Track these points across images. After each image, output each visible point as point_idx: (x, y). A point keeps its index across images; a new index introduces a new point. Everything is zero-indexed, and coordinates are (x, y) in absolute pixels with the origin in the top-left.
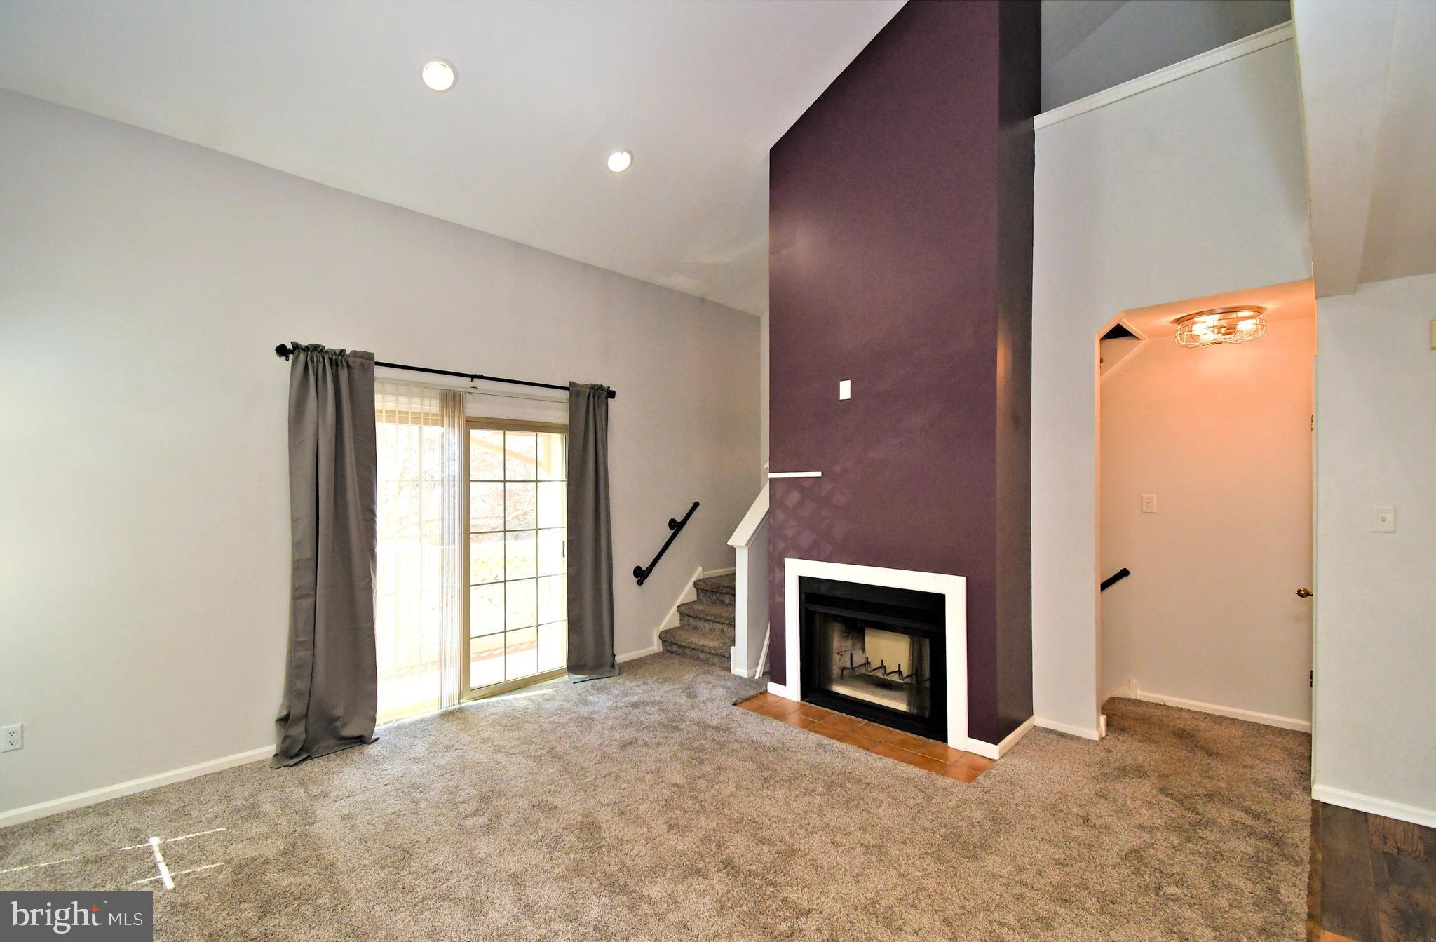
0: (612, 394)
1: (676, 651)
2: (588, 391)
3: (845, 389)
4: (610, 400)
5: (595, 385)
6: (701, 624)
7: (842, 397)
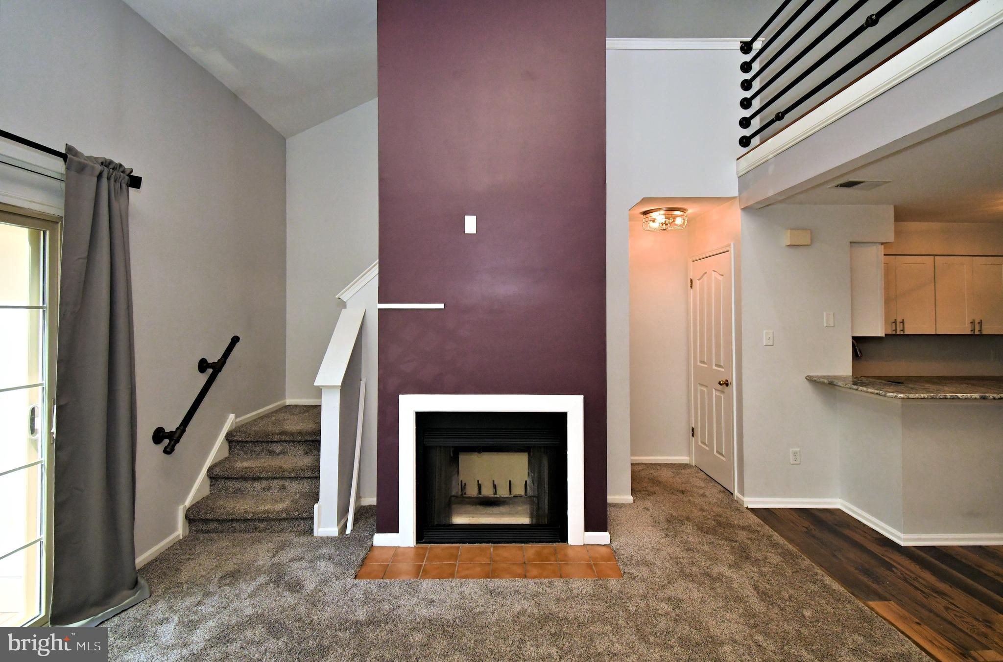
0: (136, 182)
1: (216, 528)
2: (99, 168)
3: (470, 224)
4: (132, 190)
5: (111, 162)
6: (248, 485)
7: (467, 231)
